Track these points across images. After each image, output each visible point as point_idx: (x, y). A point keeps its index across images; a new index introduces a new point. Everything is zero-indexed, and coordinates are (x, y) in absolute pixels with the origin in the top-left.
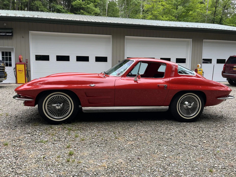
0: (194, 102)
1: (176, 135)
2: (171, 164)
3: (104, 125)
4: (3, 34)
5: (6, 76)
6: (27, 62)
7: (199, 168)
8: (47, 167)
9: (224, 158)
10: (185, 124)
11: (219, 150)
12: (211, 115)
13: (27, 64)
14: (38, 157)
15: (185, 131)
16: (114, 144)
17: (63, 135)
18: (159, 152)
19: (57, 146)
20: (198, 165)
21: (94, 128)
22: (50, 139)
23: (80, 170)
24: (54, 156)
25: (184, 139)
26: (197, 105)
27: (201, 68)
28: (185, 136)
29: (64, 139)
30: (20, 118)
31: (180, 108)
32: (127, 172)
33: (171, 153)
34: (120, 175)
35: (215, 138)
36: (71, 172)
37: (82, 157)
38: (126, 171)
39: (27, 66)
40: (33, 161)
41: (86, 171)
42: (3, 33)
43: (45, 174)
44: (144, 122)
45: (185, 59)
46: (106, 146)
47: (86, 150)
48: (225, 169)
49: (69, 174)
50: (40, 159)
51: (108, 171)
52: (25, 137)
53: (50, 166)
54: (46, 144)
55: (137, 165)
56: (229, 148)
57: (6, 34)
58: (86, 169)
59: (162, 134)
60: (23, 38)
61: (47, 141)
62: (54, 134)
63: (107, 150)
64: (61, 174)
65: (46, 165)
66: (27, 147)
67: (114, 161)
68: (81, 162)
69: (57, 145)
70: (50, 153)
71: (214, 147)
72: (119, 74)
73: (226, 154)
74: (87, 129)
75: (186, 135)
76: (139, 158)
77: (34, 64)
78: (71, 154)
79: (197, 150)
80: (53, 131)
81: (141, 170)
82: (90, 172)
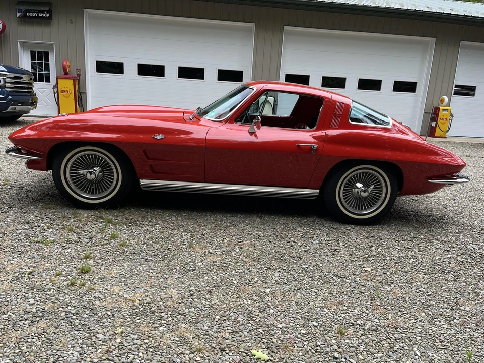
0: (375, 186)
1: (316, 250)
2: (268, 309)
3: (181, 217)
4: (33, 14)
5: (36, 102)
6: (80, 75)
7: (322, 323)
8: (28, 292)
9: (388, 307)
10: (348, 229)
11: (388, 289)
12: (419, 213)
13: (79, 80)
14: (21, 270)
15: (341, 244)
16: (179, 259)
17: (90, 232)
18: (260, 282)
19: (68, 252)
20: (322, 316)
21: (159, 222)
22: (62, 238)
23: (84, 304)
24: (52, 272)
25: (328, 261)
26: (381, 190)
27: (449, 105)
28: (333, 254)
29: (87, 240)
30: (28, 191)
31: (344, 196)
32: (172, 317)
33: (283, 287)
34: (155, 321)
35: (395, 263)
36: (66, 306)
37: (103, 280)
38: (171, 314)
39: (79, 84)
40: (9, 277)
41: (96, 306)
42: (32, 12)
43: (18, 304)
44: (266, 218)
45: (415, 84)
46: (162, 262)
47: (118, 265)
48: (376, 331)
49: (61, 309)
50: (23, 275)
51: (137, 310)
52: (18, 230)
53: (35, 290)
54: (47, 248)
55: (199, 306)
56: (414, 289)
57: (38, 15)
58: (98, 303)
59: (287, 246)
60: (72, 23)
61: (53, 242)
62: (74, 228)
63: (159, 269)
64: (46, 308)
65: (28, 287)
66: (12, 249)
67: (160, 292)
68: (95, 288)
69: (69, 250)
70: (48, 265)
71: (381, 282)
72: (220, 117)
73: (398, 300)
74: (143, 223)
75: (338, 252)
76: (210, 292)
77: (93, 80)
78: (84, 271)
79: (342, 285)
80: (75, 221)
81: (202, 316)
82: (101, 309)
